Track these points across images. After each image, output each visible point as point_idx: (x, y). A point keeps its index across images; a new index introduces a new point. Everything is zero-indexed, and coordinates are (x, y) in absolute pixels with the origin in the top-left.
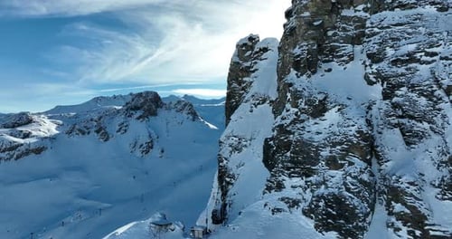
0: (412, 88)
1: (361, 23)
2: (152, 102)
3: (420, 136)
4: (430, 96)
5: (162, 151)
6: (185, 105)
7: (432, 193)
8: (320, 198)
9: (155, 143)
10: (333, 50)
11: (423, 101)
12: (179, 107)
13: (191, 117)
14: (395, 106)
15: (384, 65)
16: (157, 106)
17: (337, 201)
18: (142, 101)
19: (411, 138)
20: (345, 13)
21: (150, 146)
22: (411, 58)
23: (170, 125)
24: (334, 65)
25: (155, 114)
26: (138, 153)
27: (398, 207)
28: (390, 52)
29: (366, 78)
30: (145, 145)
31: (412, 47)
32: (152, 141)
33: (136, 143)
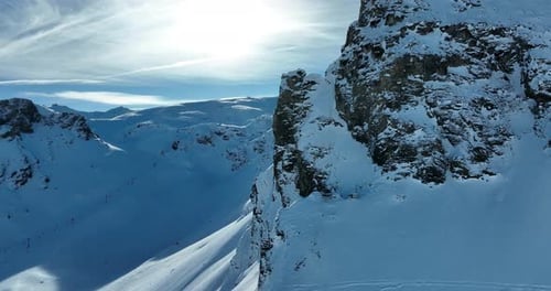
0: (452, 120)
1: (420, 85)
2: (25, 114)
3: (459, 141)
4: (461, 125)
5: (47, 180)
6: (75, 119)
7: (468, 162)
8: (422, 170)
9: (35, 169)
10: (406, 98)
11: (457, 126)
12: (66, 121)
13: (84, 135)
14: (445, 128)
15: (437, 109)
16: (32, 120)
17: (432, 169)
18: (9, 111)
19: (453, 142)
20: (409, 78)
21: (27, 175)
22: (449, 107)
23: (54, 144)
24: (408, 106)
25: (30, 131)
26: (10, 183)
27: (457, 169)
28: (439, 103)
29: (428, 114)
30: (19, 173)
31: (449, 102)
32: (30, 167)
33: (5, 170)
